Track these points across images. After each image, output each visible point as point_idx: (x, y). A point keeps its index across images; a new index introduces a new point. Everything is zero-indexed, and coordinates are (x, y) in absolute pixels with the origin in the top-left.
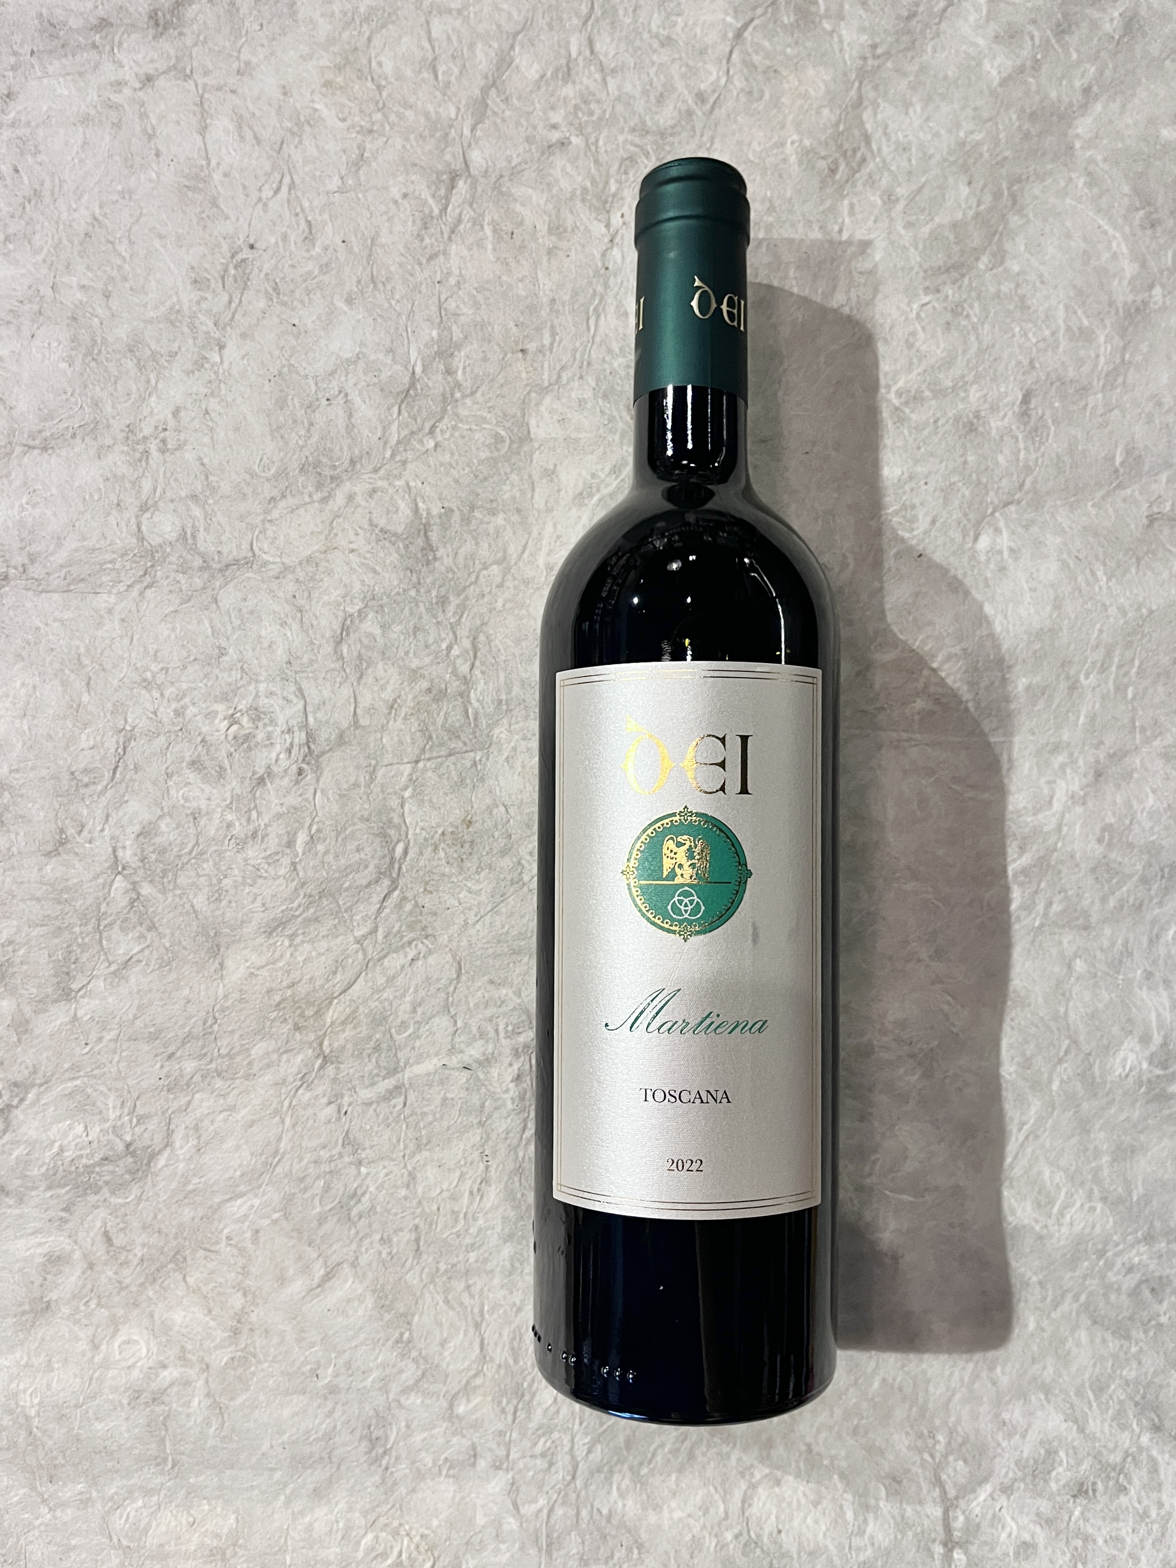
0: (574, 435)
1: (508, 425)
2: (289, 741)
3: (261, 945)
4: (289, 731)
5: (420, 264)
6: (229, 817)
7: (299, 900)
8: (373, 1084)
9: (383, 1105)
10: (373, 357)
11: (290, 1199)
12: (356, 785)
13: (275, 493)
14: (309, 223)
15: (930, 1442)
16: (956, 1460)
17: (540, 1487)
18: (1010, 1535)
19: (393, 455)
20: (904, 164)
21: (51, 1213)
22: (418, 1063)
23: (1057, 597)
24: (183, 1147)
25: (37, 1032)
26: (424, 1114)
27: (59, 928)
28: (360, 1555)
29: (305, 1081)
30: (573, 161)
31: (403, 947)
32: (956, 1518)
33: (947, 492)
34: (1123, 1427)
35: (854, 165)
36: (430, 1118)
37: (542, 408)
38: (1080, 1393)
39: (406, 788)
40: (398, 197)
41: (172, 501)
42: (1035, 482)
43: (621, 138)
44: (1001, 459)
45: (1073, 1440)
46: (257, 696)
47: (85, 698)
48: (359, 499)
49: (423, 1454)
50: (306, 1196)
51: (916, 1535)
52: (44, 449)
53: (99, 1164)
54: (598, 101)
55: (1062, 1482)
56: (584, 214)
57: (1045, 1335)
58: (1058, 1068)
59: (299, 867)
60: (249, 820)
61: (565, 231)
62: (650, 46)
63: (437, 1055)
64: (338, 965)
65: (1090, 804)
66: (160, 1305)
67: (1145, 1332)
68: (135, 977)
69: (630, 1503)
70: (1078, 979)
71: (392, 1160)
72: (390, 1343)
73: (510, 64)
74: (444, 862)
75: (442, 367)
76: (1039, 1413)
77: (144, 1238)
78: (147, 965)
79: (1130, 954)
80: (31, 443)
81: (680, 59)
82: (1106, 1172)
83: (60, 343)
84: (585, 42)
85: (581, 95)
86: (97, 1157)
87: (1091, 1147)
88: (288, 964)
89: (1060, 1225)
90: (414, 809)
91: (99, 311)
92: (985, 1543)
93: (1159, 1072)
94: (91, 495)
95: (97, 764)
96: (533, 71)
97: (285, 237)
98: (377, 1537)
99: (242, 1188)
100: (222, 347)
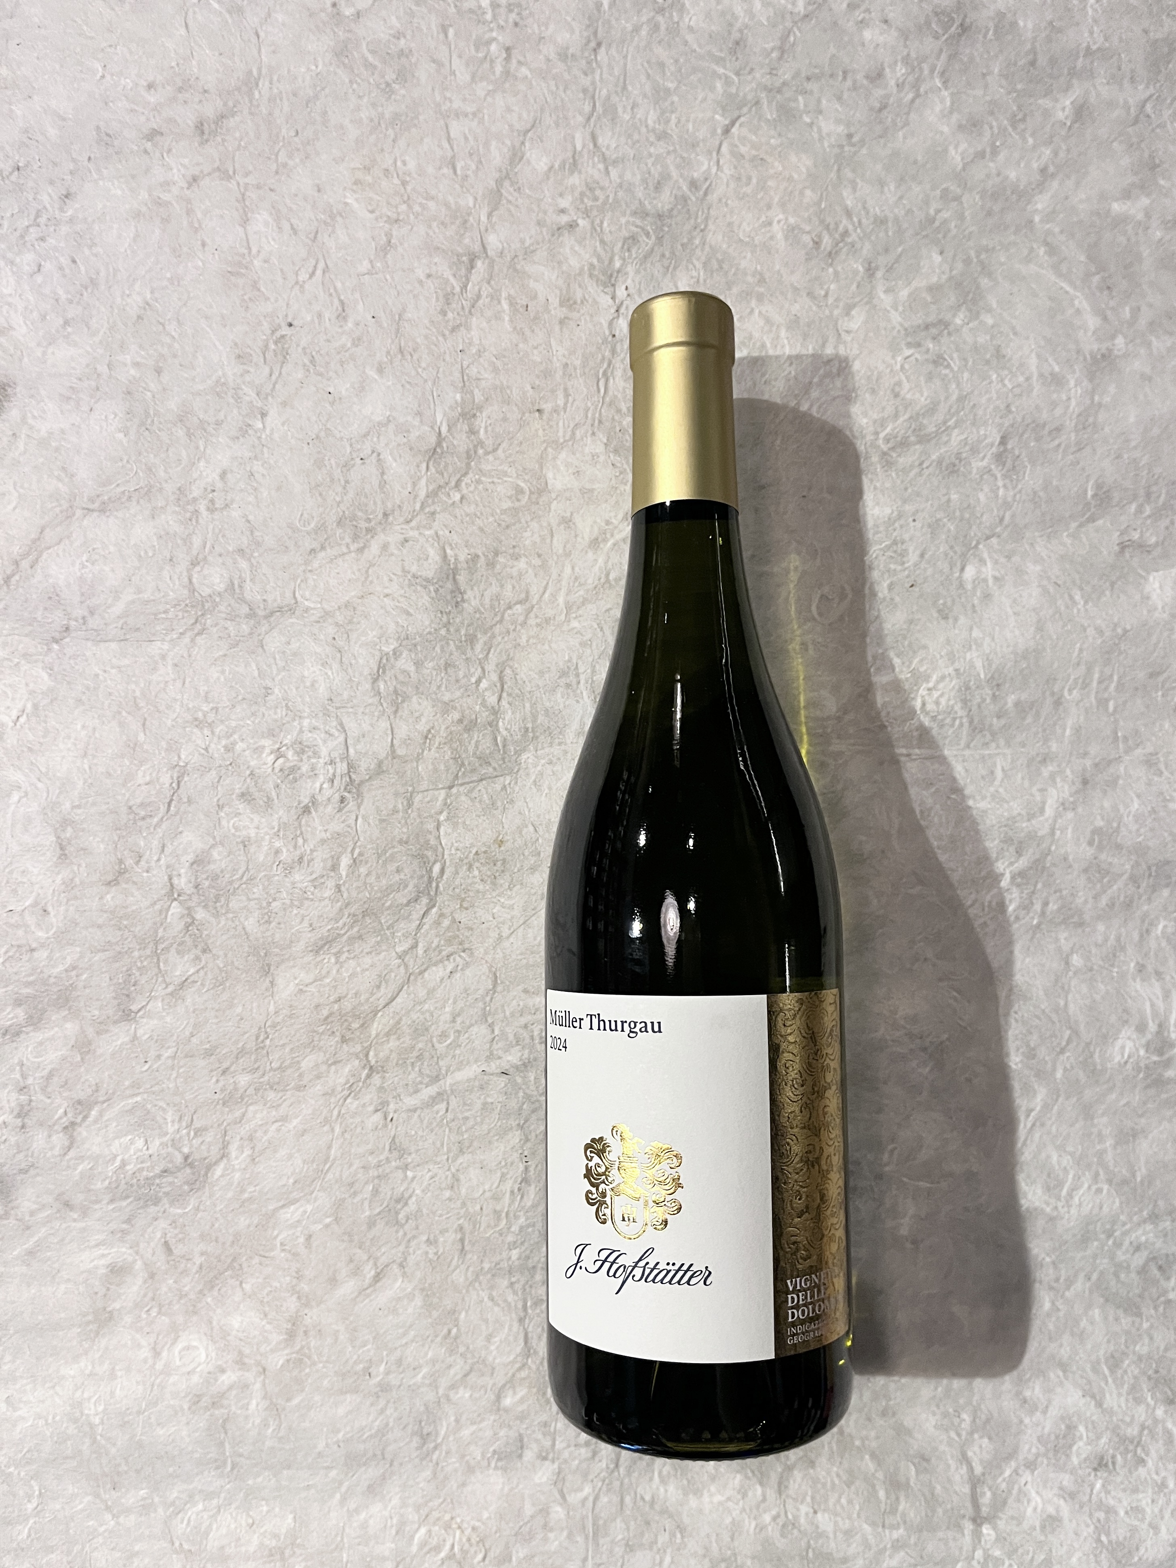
0: (588, 486)
1: (526, 477)
2: (331, 771)
3: (309, 963)
4: (332, 762)
5: (444, 335)
6: (278, 844)
7: (344, 919)
8: (416, 1091)
9: (426, 1111)
10: (402, 420)
11: (339, 1204)
12: (395, 811)
13: (316, 545)
14: (342, 303)
15: (956, 1421)
16: (981, 1437)
17: (585, 1475)
18: (1035, 1509)
19: (422, 507)
20: (882, 235)
21: (113, 1226)
22: (459, 1070)
23: (1039, 621)
24: (238, 1157)
25: (99, 1051)
26: (467, 1118)
27: (120, 953)
28: (414, 1549)
29: (351, 1090)
30: (581, 241)
31: (441, 961)
32: (984, 1493)
33: (934, 527)
34: (1138, 1401)
35: (837, 236)
36: (471, 1123)
37: (559, 462)
38: (1095, 1369)
39: (441, 813)
40: (422, 277)
41: (220, 555)
42: (1013, 516)
43: (623, 220)
44: (982, 497)
45: (1092, 1415)
46: (301, 731)
47: (141, 737)
48: (392, 549)
49: (472, 1448)
50: (355, 1201)
51: (945, 1512)
52: (102, 511)
53: (160, 1176)
54: (602, 188)
55: (1084, 1456)
56: (593, 289)
57: (1061, 1314)
58: (1061, 1057)
59: (343, 889)
60: (295, 847)
61: (575, 303)
62: (647, 139)
63: (476, 1061)
64: (382, 979)
65: (1080, 810)
66: (219, 1311)
67: (1156, 1308)
68: (191, 997)
69: (671, 1488)
70: (1075, 973)
71: (436, 1163)
72: (439, 1339)
73: (522, 158)
74: (477, 880)
75: (466, 428)
76: (1059, 1390)
77: (202, 1246)
78: (203, 985)
79: (1123, 949)
80: (91, 506)
81: (675, 151)
82: (1109, 1157)
83: (116, 415)
84: (588, 137)
85: (587, 185)
86: (157, 1170)
87: (1095, 1130)
88: (335, 980)
89: (1069, 1206)
90: (450, 831)
91: (152, 386)
92: (1012, 1518)
93: (1155, 1058)
94: (146, 552)
95: (153, 799)
96: (542, 164)
97: (320, 316)
98: (430, 1531)
99: (295, 1195)
100: (264, 415)
